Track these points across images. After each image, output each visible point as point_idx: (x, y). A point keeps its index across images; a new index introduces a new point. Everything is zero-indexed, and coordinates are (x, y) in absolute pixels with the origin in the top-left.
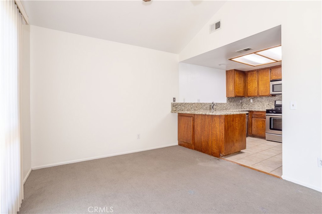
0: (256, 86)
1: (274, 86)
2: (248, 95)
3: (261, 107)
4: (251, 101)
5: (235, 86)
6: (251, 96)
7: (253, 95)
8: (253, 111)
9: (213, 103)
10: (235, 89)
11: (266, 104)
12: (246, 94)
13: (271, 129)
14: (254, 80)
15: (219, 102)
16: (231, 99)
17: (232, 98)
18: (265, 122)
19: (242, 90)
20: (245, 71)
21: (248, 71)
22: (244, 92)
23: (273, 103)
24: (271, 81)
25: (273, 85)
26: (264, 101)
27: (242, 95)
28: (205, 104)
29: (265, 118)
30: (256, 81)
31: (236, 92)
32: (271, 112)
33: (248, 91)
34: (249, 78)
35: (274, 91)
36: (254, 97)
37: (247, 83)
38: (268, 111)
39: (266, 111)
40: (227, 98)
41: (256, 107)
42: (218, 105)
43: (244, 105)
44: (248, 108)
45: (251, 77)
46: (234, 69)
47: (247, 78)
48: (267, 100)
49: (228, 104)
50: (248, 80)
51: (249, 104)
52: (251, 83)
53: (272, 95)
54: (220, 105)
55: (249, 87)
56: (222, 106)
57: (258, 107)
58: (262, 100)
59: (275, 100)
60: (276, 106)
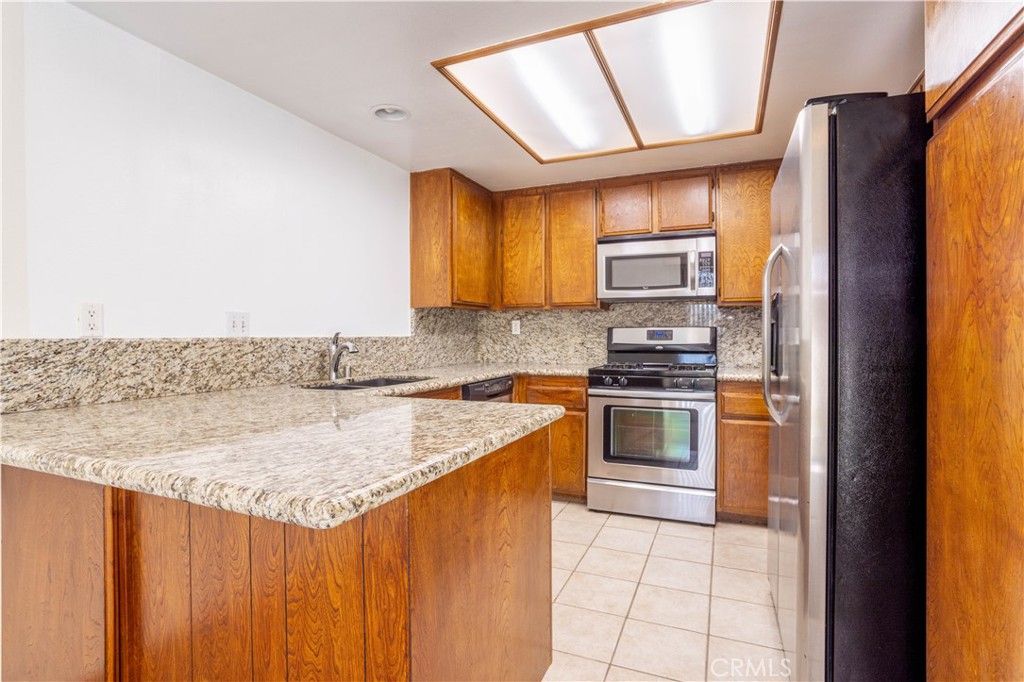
0: (538, 260)
1: (614, 263)
2: (505, 301)
3: (553, 354)
4: (516, 325)
5: (455, 254)
6: (517, 307)
7: (526, 300)
8: (530, 376)
9: (336, 340)
10: (452, 266)
11: (573, 340)
12: (498, 295)
13: (608, 456)
14: (531, 234)
15: (375, 334)
16: (431, 318)
17: (438, 313)
19: (478, 274)
20: (492, 193)
21: (506, 192)
22: (490, 288)
23: (599, 336)
24: (600, 242)
25: (609, 260)
26: (564, 327)
27: (480, 300)
28: (285, 348)
29: (586, 410)
30: (537, 239)
31: (460, 281)
32: (608, 379)
33: (506, 283)
34: (509, 223)
35: (614, 285)
36: (528, 310)
37: (502, 244)
38: (596, 378)
39: (586, 373)
40: (417, 313)
41: (534, 354)
42: (367, 351)
43: (484, 347)
44: (500, 361)
45: (517, 218)
46: (451, 169)
47: (503, 225)
48: (578, 324)
49: (417, 341)
50: (505, 231)
51: (504, 341)
52: (517, 245)
53: (602, 303)
54: (378, 349)
55: (509, 265)
56: (391, 351)
57: (544, 356)
58: (559, 325)
59: (610, 325)
60: (617, 352)
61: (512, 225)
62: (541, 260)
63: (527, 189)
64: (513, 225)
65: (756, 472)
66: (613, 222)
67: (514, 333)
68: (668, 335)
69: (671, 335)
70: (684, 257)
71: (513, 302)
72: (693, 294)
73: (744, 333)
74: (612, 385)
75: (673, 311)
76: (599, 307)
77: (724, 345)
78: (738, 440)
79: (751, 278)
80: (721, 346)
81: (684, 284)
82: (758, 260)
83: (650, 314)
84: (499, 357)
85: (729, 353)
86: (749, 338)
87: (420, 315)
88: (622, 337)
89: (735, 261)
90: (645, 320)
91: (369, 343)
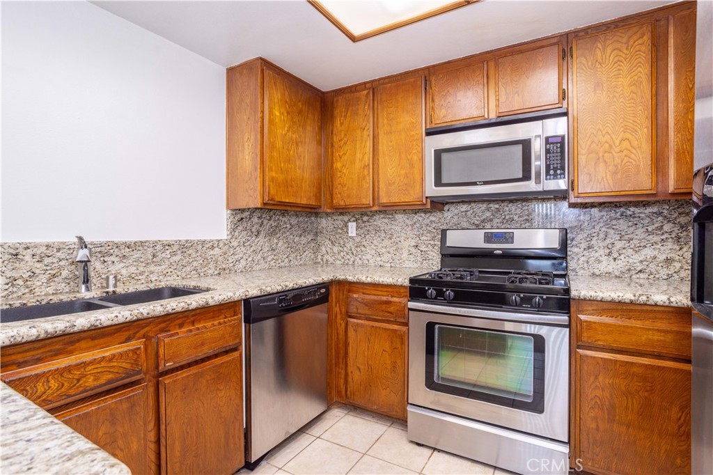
0: (366, 158)
1: (445, 156)
2: (334, 202)
3: (386, 257)
4: (352, 226)
7: (353, 201)
8: (351, 283)
11: (407, 243)
12: (328, 195)
13: (430, 383)
14: (359, 132)
16: (255, 220)
18: (402, 343)
20: (323, 93)
21: (336, 91)
22: (320, 189)
23: (433, 239)
24: (429, 133)
25: (438, 154)
26: (398, 228)
29: (406, 324)
30: (365, 137)
31: (271, 180)
32: (431, 292)
33: (336, 184)
34: (338, 123)
35: (444, 181)
36: (362, 213)
37: (332, 146)
38: (418, 289)
39: (407, 283)
40: (234, 215)
41: (369, 257)
42: (154, 256)
43: (324, 249)
44: (338, 262)
45: (345, 116)
46: (261, 59)
47: (333, 125)
48: (412, 225)
49: (235, 244)
50: (335, 130)
51: (342, 243)
52: (345, 143)
53: (432, 202)
54: (174, 254)
55: (338, 165)
56: (194, 255)
57: (379, 259)
58: (393, 227)
59: (445, 228)
60: (452, 256)
61: (340, 124)
62: (368, 158)
63: (357, 85)
64: (342, 124)
65: (628, 426)
66: (443, 111)
67: (350, 235)
68: (509, 238)
69: (512, 238)
70: (526, 144)
71: (342, 203)
72: (539, 188)
73: (602, 236)
74: (436, 298)
75: (514, 209)
76: (429, 206)
77: (575, 250)
78: (600, 378)
79: (616, 166)
80: (572, 250)
81: (526, 177)
82: (625, 143)
83: (488, 214)
84: (337, 259)
85: (583, 259)
86: (608, 241)
87: (238, 217)
88: (457, 239)
89: (594, 146)
90: (483, 221)
91: (159, 247)
